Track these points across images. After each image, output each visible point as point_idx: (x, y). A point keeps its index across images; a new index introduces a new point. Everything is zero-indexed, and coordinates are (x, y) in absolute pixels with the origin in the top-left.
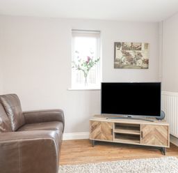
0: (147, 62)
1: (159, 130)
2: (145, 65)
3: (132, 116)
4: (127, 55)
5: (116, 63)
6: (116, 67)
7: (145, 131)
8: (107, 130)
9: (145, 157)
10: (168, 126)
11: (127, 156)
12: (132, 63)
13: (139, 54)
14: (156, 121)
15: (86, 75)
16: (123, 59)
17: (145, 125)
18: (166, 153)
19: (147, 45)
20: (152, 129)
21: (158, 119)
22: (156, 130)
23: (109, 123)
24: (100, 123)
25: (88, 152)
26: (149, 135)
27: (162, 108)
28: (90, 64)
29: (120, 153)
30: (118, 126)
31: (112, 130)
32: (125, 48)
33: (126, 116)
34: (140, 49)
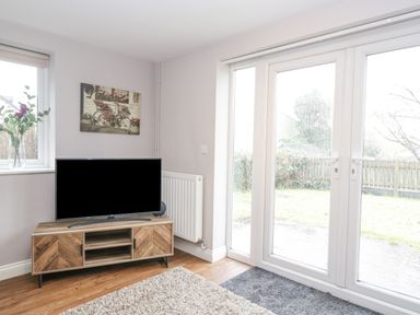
0: (137, 123)
1: (160, 231)
2: (134, 129)
3: (116, 216)
4: (105, 108)
5: (85, 121)
6: (83, 128)
7: (139, 237)
8: (72, 248)
9: (140, 279)
10: (171, 225)
11: (111, 285)
12: (113, 125)
13: (125, 110)
14: (154, 219)
15: (16, 142)
16: (97, 116)
17: (140, 228)
18: (169, 264)
19: (137, 96)
20: (150, 232)
21: (156, 215)
22: (155, 232)
23: (74, 235)
24: (55, 238)
25: (30, 302)
26: (145, 242)
27: (163, 199)
28: (26, 120)
29: (97, 284)
30: (90, 237)
31: (81, 246)
32: (101, 97)
33: (106, 217)
34: (127, 101)
